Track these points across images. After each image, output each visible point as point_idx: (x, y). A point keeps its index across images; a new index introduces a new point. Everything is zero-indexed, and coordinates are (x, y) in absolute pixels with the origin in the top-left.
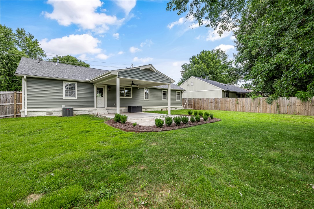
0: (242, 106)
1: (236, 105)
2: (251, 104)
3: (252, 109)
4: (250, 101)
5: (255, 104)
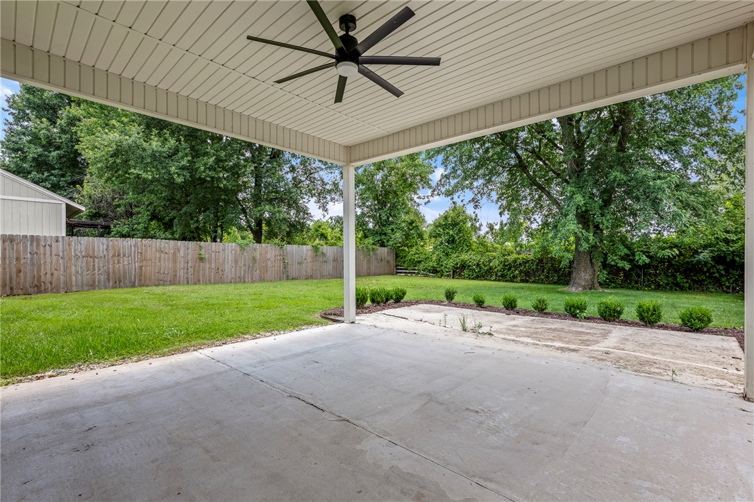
0: (213, 266)
1: (197, 265)
2: (236, 261)
3: (238, 273)
4: (233, 252)
5: (245, 260)
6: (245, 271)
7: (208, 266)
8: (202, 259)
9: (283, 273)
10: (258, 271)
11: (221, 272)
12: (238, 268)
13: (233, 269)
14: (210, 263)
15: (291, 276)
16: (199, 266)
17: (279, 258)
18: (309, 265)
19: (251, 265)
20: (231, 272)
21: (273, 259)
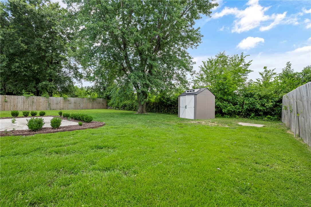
0: (12, 104)
1: (4, 104)
2: (24, 103)
3: (25, 107)
4: (22, 99)
5: (29, 102)
6: (29, 106)
7: (9, 104)
8: (6, 102)
9: (48, 108)
10: (35, 107)
11: (16, 106)
12: (25, 105)
13: (22, 106)
14: (11, 103)
15: (52, 108)
16: (5, 104)
17: (46, 102)
18: (62, 105)
19: (32, 104)
20: (21, 107)
21: (43, 102)
